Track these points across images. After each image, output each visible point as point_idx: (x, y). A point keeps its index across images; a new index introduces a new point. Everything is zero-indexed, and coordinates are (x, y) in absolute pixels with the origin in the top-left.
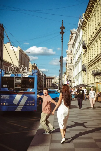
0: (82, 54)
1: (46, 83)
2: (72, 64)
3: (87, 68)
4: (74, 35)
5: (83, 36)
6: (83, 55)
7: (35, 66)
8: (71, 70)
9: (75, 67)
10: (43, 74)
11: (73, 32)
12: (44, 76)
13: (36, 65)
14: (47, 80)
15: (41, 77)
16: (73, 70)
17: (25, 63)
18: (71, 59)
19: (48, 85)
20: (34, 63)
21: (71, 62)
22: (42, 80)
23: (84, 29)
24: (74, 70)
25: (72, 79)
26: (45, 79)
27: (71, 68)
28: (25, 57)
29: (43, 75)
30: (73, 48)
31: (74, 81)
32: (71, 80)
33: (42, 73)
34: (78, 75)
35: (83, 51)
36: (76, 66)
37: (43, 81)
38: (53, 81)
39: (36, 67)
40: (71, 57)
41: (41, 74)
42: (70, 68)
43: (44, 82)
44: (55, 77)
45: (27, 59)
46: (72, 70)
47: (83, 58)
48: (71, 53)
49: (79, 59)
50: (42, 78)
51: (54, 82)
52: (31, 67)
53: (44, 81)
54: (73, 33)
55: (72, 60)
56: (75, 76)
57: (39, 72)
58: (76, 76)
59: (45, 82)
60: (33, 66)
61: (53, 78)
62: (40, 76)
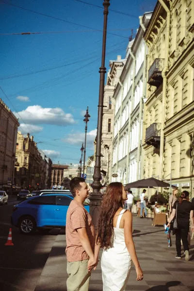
0: (143, 103)
1: (53, 176)
2: (111, 135)
3: (161, 134)
4: (119, 71)
5: (148, 59)
6: (147, 105)
7: (30, 139)
8: (108, 148)
9: (120, 139)
10: (47, 159)
11: (115, 64)
12: (48, 162)
13: (33, 137)
14: (55, 171)
15: (42, 164)
16: (113, 149)
17: (7, 130)
18: (109, 125)
19: (56, 182)
20: (28, 134)
21: (109, 131)
22: (43, 171)
23: (151, 39)
24: (116, 148)
25: (110, 168)
26: (51, 168)
27: (108, 145)
28: (7, 116)
29: (46, 161)
30: (115, 99)
31: (115, 173)
32: (106, 172)
33: (45, 156)
34: (127, 158)
35: (147, 96)
36: (122, 137)
37: (45, 173)
38: (66, 174)
39: (33, 142)
40: (110, 120)
41: (41, 157)
42: (106, 144)
43: (47, 175)
44: (69, 165)
45: (12, 123)
46: (111, 149)
47: (146, 112)
48: (110, 110)
49: (132, 118)
50: (45, 167)
51: (68, 176)
52: (22, 141)
53: (47, 172)
54: (116, 66)
55: (112, 125)
56: (118, 162)
57: (38, 154)
58: (121, 160)
59: (50, 174)
60: (25, 139)
61: (66, 168)
62: (39, 161)
